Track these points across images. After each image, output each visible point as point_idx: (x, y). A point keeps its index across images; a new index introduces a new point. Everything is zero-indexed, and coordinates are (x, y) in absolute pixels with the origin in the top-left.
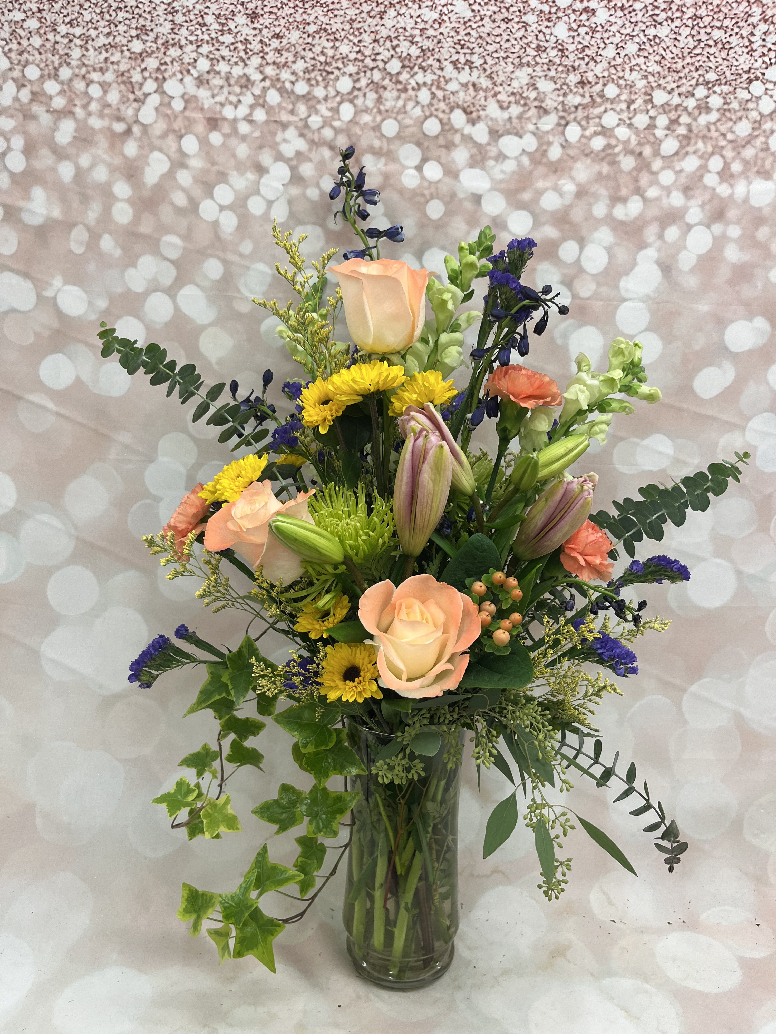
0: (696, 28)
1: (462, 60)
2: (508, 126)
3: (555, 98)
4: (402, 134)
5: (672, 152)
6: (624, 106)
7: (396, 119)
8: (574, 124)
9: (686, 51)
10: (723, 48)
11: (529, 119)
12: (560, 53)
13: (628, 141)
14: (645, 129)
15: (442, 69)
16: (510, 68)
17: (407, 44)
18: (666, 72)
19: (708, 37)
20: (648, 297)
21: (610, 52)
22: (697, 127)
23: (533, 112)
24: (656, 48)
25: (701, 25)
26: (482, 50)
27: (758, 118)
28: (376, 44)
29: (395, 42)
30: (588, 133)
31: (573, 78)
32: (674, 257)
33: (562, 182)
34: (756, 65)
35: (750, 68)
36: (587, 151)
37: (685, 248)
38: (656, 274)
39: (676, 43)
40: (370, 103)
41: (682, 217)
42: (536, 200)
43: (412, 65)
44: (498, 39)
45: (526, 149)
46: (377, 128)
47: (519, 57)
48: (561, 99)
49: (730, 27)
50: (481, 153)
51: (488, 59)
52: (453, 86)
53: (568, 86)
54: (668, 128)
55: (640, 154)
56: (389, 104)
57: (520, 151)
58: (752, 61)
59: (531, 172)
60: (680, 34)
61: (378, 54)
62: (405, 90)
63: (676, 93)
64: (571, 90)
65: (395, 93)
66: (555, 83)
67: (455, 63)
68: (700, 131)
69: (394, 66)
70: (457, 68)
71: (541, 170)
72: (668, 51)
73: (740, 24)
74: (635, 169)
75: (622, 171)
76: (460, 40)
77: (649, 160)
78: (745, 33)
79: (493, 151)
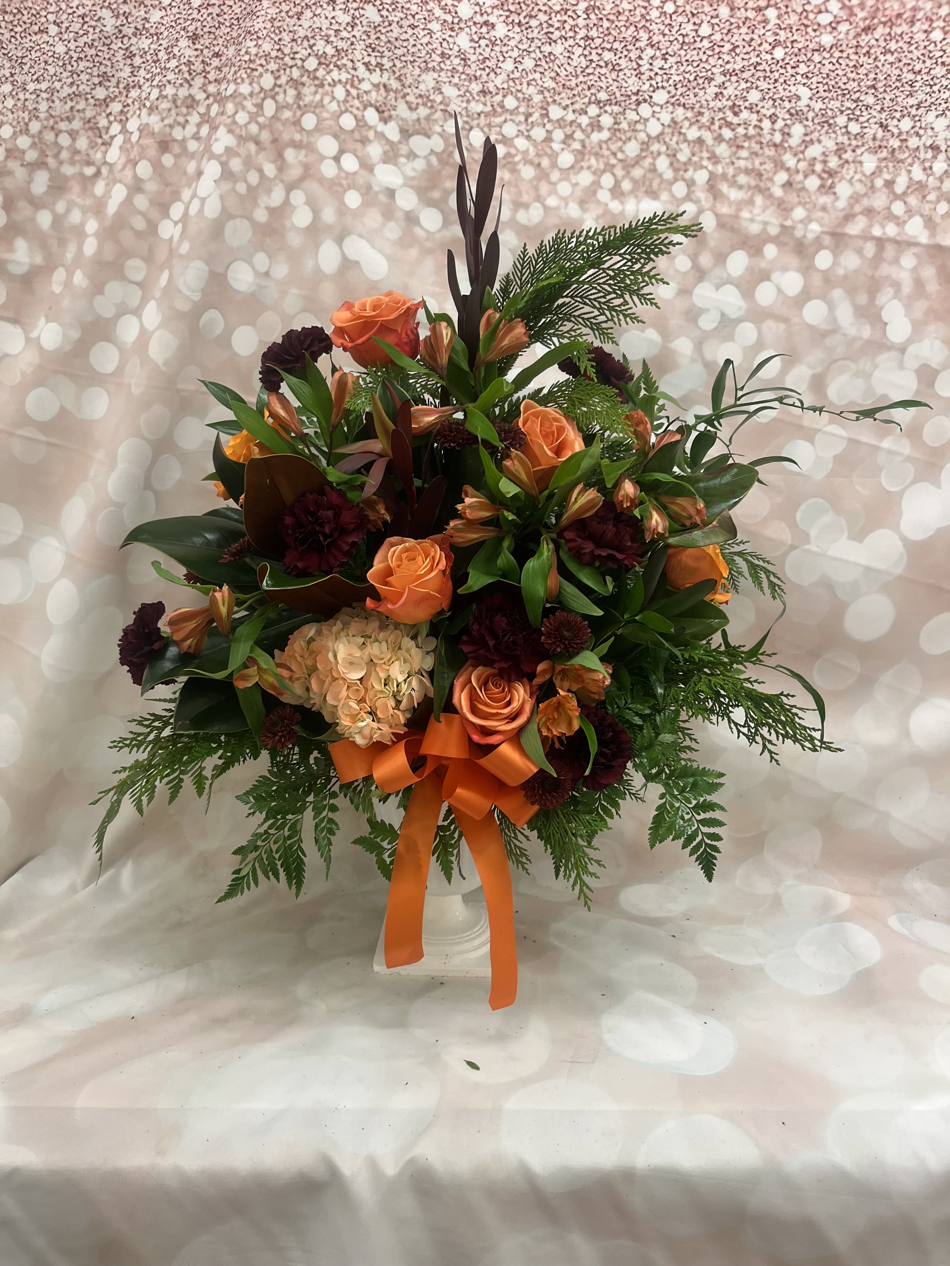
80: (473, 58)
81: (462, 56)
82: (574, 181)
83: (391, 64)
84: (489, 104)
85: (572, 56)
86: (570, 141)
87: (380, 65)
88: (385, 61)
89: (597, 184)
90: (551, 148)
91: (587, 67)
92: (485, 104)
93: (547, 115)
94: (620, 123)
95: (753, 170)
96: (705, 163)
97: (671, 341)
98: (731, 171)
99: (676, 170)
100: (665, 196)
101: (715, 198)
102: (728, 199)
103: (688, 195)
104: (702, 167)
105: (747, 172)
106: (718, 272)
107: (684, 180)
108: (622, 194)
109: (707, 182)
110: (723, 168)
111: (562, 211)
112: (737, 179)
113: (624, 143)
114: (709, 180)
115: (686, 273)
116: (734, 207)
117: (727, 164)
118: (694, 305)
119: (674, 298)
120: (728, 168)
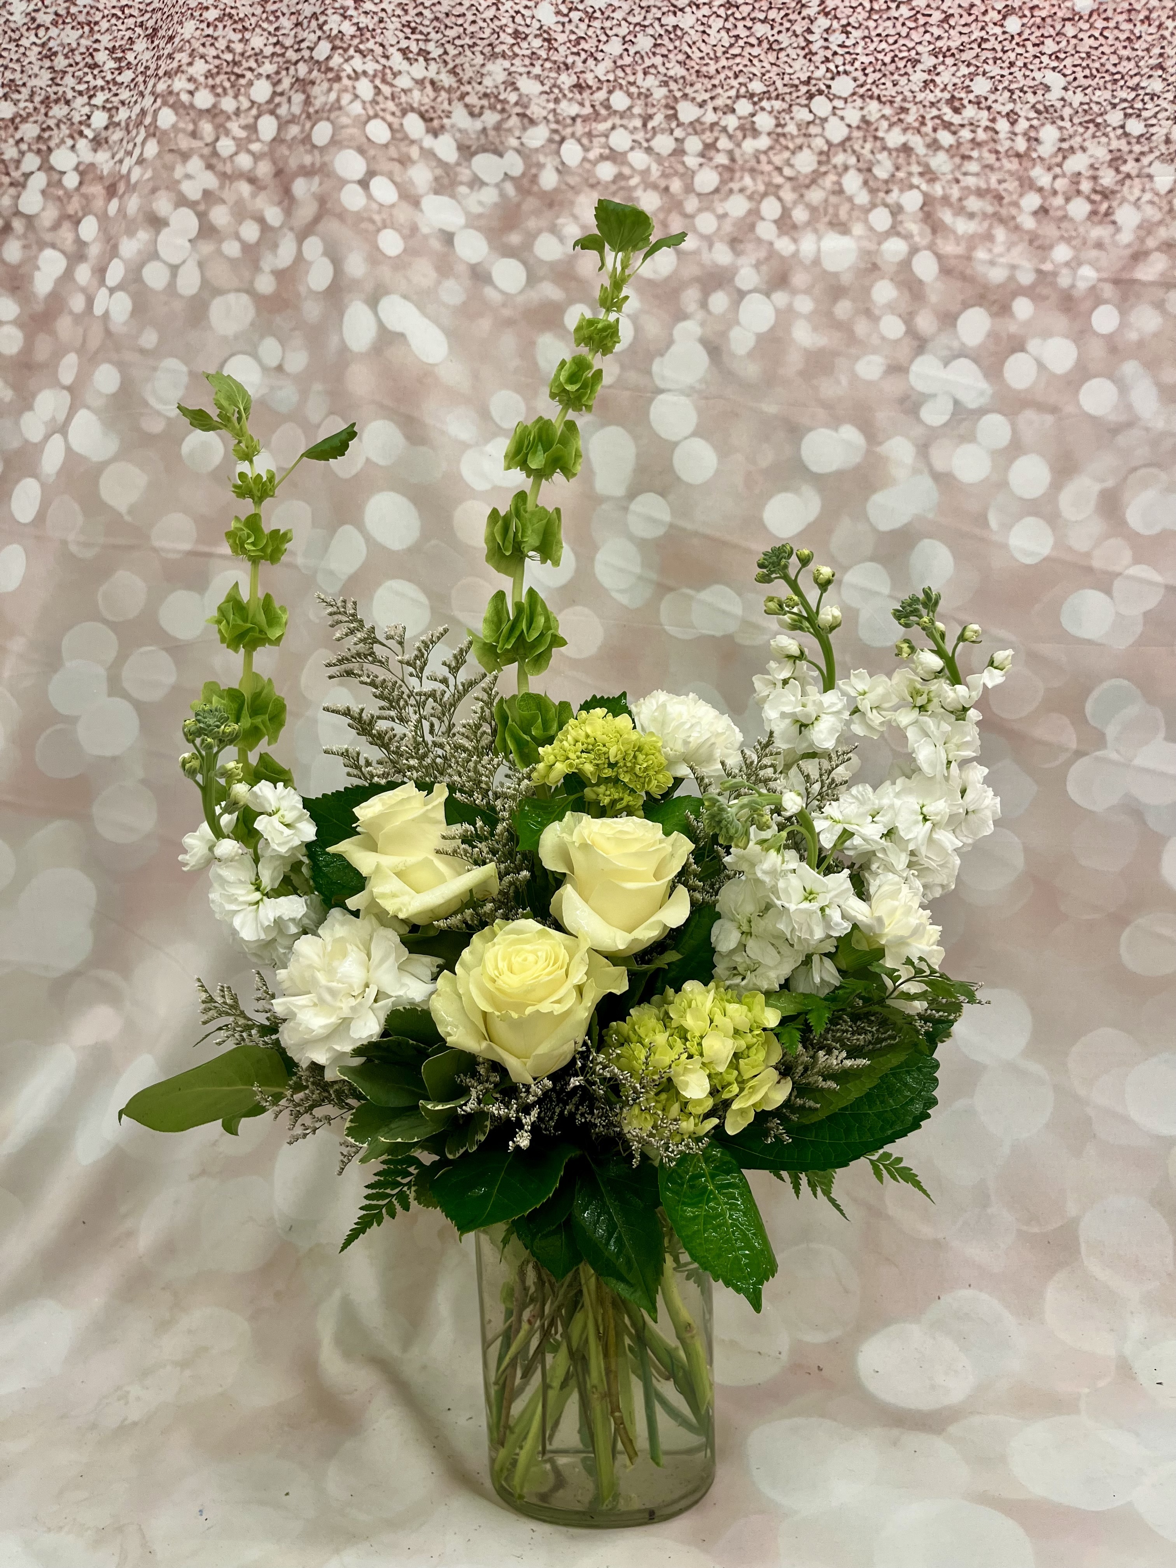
0: (731, 19)
1: (414, 48)
2: (483, 140)
3: (544, 104)
4: (337, 138)
5: (711, 189)
6: (638, 123)
7: (328, 119)
8: (572, 141)
9: (720, 50)
10: (770, 48)
11: (510, 130)
12: (546, 44)
13: (648, 170)
14: (670, 155)
15: (387, 58)
16: (479, 59)
17: (337, 18)
18: (694, 77)
19: (748, 33)
20: (692, 388)
21: (615, 47)
22: (742, 155)
23: (514, 121)
24: (677, 43)
25: (738, 15)
26: (439, 36)
27: (825, 148)
28: (299, 29)
29: (322, 19)
30: (592, 155)
31: (567, 80)
32: (724, 334)
33: (560, 221)
34: (819, 73)
35: (809, 78)
36: (592, 181)
37: (738, 323)
38: (702, 357)
39: (705, 37)
40: (296, 109)
41: (731, 280)
42: (528, 244)
43: (345, 46)
44: (460, 21)
45: (509, 173)
46: (307, 140)
47: (490, 45)
48: (551, 105)
49: (778, 20)
50: (448, 175)
51: (449, 47)
52: (403, 82)
53: (561, 90)
54: (702, 155)
55: (667, 189)
56: (318, 103)
57: (502, 176)
58: (812, 68)
59: (518, 205)
60: (710, 27)
61: (303, 40)
62: (338, 79)
63: (710, 105)
64: (565, 96)
65: (326, 85)
66: (543, 84)
67: (404, 52)
68: (746, 161)
69: (323, 49)
70: (408, 59)
71: (531, 203)
72: (694, 48)
73: (791, 17)
74: (661, 209)
76: (409, 22)
77: (680, 198)
78: (799, 28)
79: (465, 174)
80: (562, 38)
81: (545, 36)
82: (720, 211)
83: (441, 51)
84: (587, 104)
85: (708, 31)
86: (712, 153)
87: (424, 53)
88: (431, 46)
89: (755, 214)
90: (683, 163)
91: (732, 45)
92: (582, 104)
93: (675, 116)
94: (785, 125)
95: (988, 191)
96: (916, 180)
97: (880, 444)
98: (955, 192)
99: (873, 191)
100: (858, 229)
101: (934, 231)
102: (954, 232)
103: (893, 227)
104: (912, 187)
105: (980, 193)
106: (944, 339)
107: (886, 205)
108: (794, 227)
109: (921, 208)
110: (943, 188)
111: (706, 257)
112: (965, 203)
113: (793, 153)
114: (924, 204)
115: (897, 342)
116: (963, 245)
117: (948, 182)
118: (912, 388)
119: (881, 378)
120: (951, 188)
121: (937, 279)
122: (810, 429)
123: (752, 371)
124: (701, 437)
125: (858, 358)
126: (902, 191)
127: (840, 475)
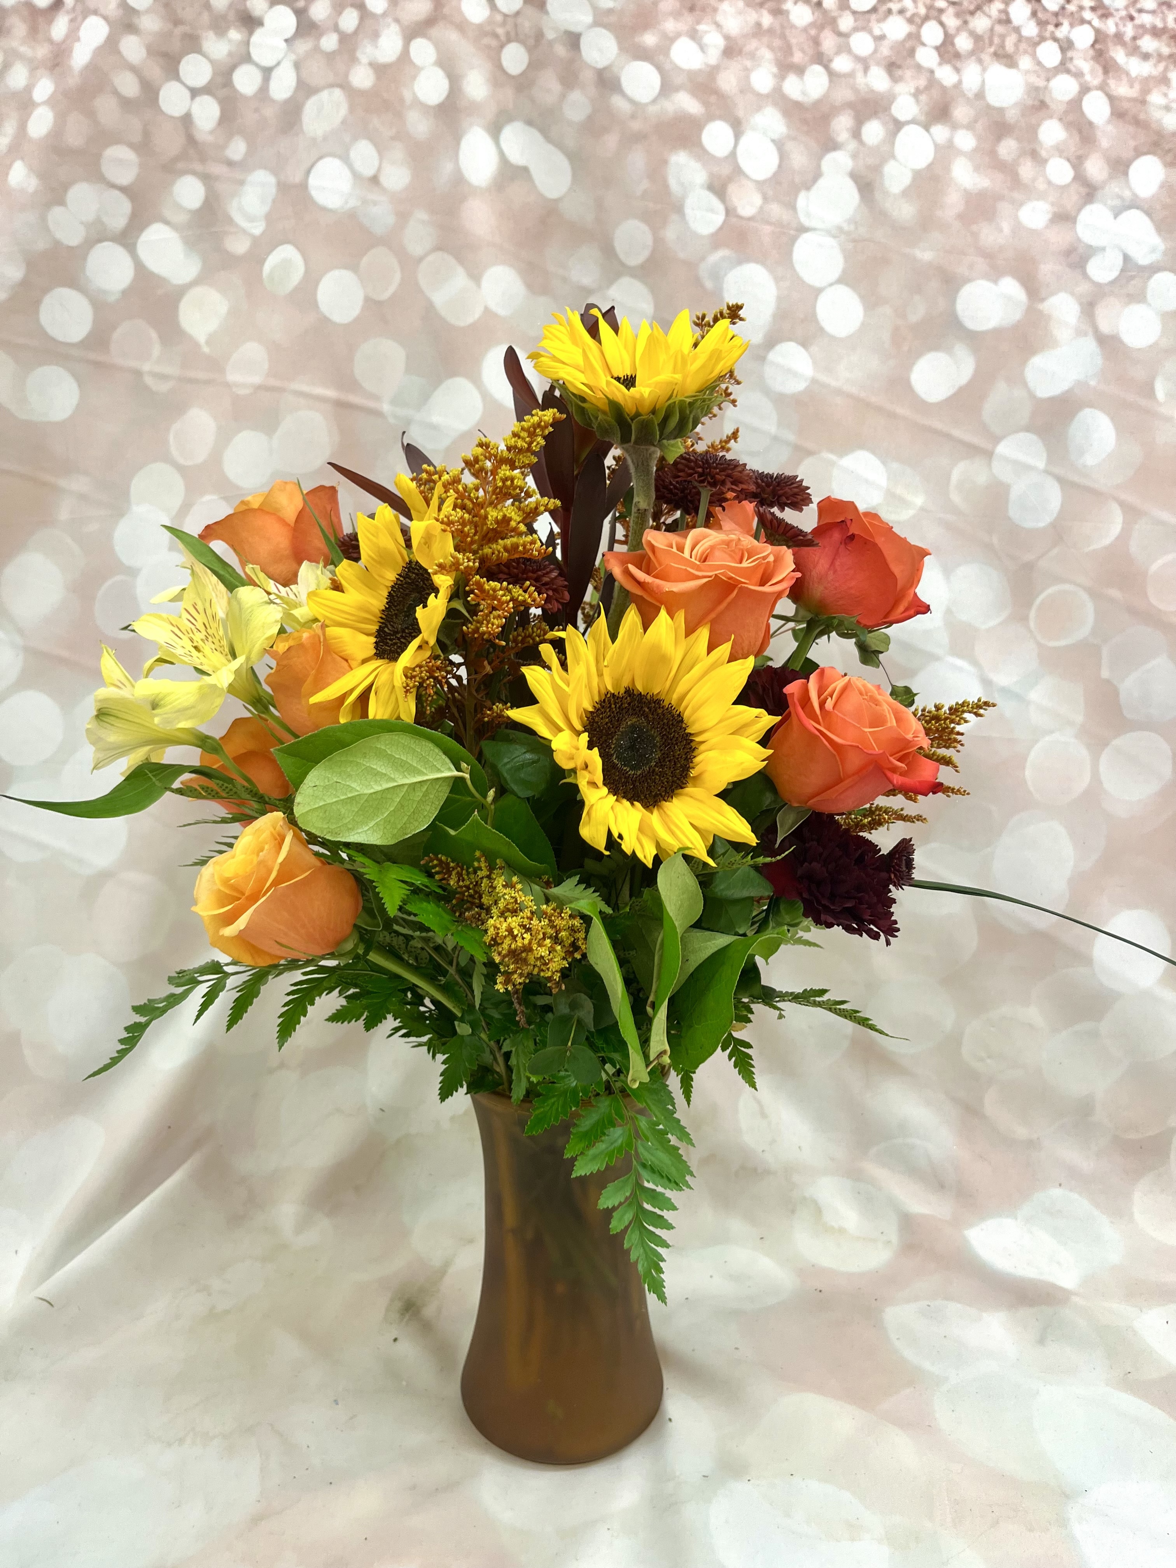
5: (868, 7)
20: (840, 229)
32: (877, 169)
33: (702, 27)
37: (893, 156)
38: (851, 195)
41: (887, 109)
42: (665, 48)
74: (813, 25)
75: (793, 26)
77: (834, 14)
82: (877, 32)
89: (915, 38)
95: (1164, 30)
96: (1087, 15)
97: (1043, 300)
98: (1129, 31)
99: (1042, 24)
100: (1025, 62)
101: (1106, 71)
102: (1128, 74)
103: (1063, 63)
104: (1083, 21)
105: (1156, 33)
106: (1115, 187)
107: (1055, 39)
108: (957, 55)
109: (1093, 46)
110: (1117, 25)
111: (860, 81)
112: (1139, 42)
114: (1096, 41)
115: (1064, 188)
116: (1137, 87)
117: (1121, 18)
118: (1079, 240)
119: (1047, 227)
120: (1124, 25)
121: (1109, 122)
122: (967, 280)
123: (905, 211)
124: (847, 284)
125: (1021, 204)
126: (1072, 25)
127: (997, 333)
